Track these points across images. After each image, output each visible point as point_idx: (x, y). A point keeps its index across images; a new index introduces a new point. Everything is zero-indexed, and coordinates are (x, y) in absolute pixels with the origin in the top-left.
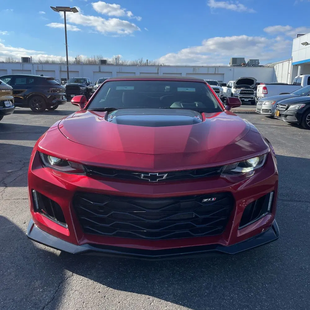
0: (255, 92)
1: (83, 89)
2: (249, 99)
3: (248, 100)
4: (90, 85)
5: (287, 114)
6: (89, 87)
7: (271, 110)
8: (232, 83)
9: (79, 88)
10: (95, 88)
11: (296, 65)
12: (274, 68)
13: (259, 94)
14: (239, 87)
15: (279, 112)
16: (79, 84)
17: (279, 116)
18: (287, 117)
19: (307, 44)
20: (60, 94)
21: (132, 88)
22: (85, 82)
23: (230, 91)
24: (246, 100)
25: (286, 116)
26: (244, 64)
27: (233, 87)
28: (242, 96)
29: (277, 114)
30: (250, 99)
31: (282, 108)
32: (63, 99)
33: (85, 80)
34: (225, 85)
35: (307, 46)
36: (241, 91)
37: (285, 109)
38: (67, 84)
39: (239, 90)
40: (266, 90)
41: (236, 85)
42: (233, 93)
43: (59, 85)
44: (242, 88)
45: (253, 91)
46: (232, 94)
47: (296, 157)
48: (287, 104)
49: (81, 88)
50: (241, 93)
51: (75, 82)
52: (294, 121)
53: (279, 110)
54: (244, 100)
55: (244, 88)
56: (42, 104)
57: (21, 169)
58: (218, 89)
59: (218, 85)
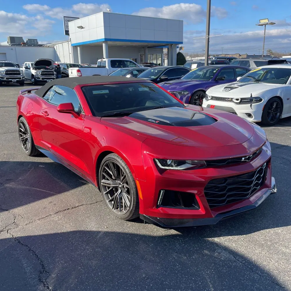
2: (51, 80)
11: (75, 46)
12: (54, 48)
19: (81, 27)
21: (107, 91)
23: (29, 72)
26: (24, 43)
28: (43, 77)
35: (82, 29)
40: (80, 73)
41: (35, 66)
42: (34, 74)
45: (53, 72)
54: (46, 81)
55: (44, 69)
59: (15, 66)
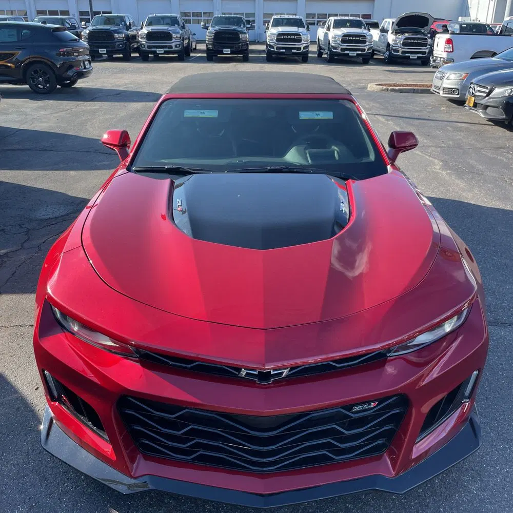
0: (429, 41)
1: (119, 37)
2: (418, 55)
3: (416, 58)
4: (133, 28)
5: (489, 104)
6: (130, 33)
7: (458, 89)
8: (388, 23)
9: (113, 36)
10: (140, 35)
13: (437, 51)
14: (402, 32)
15: (473, 98)
16: (113, 28)
17: (473, 107)
18: (487, 110)
20: (80, 58)
21: (213, 114)
22: (123, 23)
23: (385, 38)
24: (412, 56)
25: (486, 107)
27: (390, 32)
28: (406, 49)
29: (469, 102)
30: (421, 55)
31: (479, 91)
32: (85, 68)
33: (122, 19)
34: (375, 25)
36: (406, 39)
37: (485, 95)
38: (91, 28)
39: (401, 37)
40: (451, 45)
41: (396, 28)
42: (391, 43)
43: (76, 40)
44: (406, 35)
45: (426, 39)
46: (388, 44)
47: (502, 210)
48: (489, 85)
49: (116, 35)
50: (404, 44)
51: (105, 24)
52: (501, 117)
53: (475, 96)
54: (409, 56)
55: (411, 34)
56: (49, 78)
57: (22, 247)
58: (364, 36)
59: (363, 27)
